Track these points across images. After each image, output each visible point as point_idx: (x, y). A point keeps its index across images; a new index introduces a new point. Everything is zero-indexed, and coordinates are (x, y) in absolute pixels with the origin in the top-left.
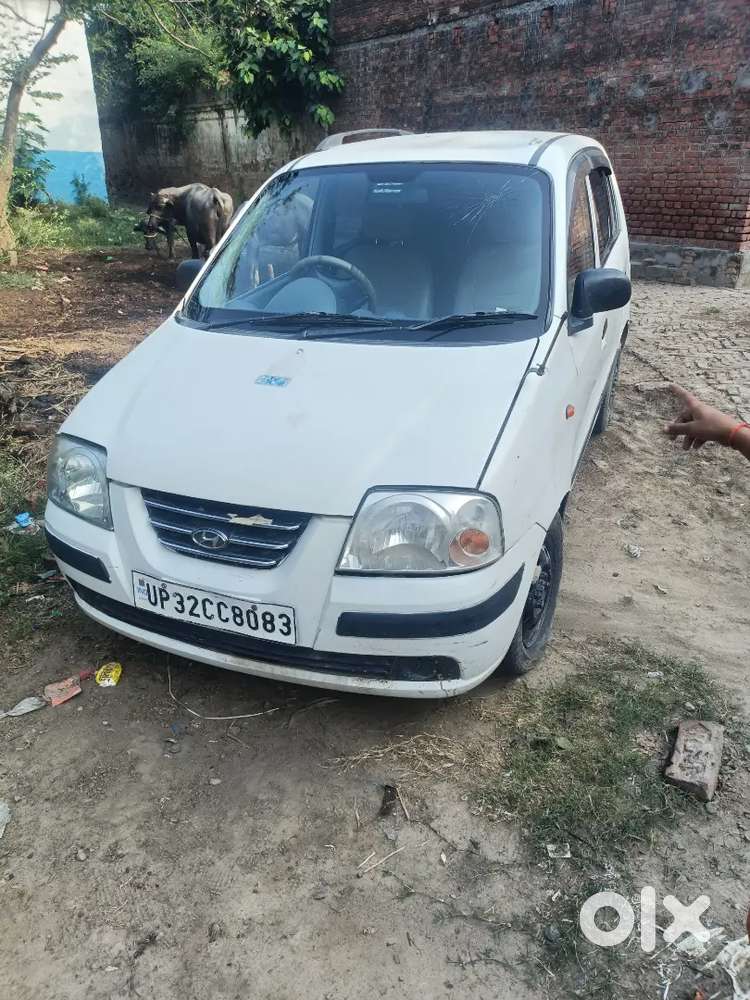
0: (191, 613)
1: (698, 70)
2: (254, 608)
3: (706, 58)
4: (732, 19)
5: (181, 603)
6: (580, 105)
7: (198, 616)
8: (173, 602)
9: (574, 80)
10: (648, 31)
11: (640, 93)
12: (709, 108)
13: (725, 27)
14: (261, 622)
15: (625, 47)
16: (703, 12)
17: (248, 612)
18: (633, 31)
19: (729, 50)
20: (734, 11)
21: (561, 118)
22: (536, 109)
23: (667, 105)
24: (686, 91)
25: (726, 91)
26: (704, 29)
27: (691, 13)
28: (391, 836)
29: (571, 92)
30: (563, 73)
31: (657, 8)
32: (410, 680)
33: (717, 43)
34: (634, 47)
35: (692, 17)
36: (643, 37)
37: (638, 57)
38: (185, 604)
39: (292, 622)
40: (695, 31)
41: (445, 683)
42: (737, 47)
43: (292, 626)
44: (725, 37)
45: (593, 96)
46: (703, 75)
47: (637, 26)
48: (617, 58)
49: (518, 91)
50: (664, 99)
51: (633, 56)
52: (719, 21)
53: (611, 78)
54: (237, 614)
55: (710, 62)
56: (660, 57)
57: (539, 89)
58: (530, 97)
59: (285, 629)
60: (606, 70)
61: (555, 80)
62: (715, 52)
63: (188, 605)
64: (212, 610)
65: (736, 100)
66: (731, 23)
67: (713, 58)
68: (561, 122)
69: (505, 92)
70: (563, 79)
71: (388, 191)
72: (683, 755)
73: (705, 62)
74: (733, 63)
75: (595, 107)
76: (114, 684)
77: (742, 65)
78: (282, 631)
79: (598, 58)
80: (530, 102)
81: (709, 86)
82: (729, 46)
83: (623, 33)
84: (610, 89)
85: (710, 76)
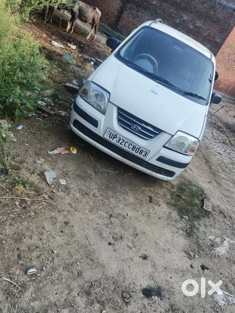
0: (121, 144)
1: (208, 29)
2: (140, 148)
3: (211, 27)
4: (222, 20)
5: (119, 140)
6: (174, 20)
7: (122, 145)
8: (117, 139)
9: (175, 12)
10: (200, 10)
11: (191, 27)
12: (206, 42)
13: (219, 21)
14: (139, 151)
15: (192, 11)
16: (216, 14)
17: (137, 149)
18: (197, 8)
19: (217, 28)
20: (224, 18)
21: (167, 21)
22: (161, 14)
23: (197, 35)
24: (203, 34)
25: (212, 39)
26: (214, 19)
27: (213, 12)
28: (154, 207)
29: (173, 15)
30: (173, 8)
31: (205, 5)
32: (162, 175)
33: (216, 25)
34: (195, 12)
35: (212, 13)
36: (198, 11)
37: (195, 16)
38: (120, 141)
39: (147, 154)
40: (212, 18)
41: (168, 177)
42: (220, 29)
43: (147, 155)
44: (218, 24)
45: (178, 20)
46: (209, 31)
47: (198, 7)
48: (190, 12)
49: (158, 5)
50: (197, 32)
51: (194, 15)
52: (218, 18)
53: (185, 18)
54: (134, 148)
55: (212, 29)
56: (200, 20)
57: (164, 8)
58: (161, 9)
59: (144, 155)
60: (185, 14)
61: (170, 9)
62: (214, 27)
63: (121, 141)
64: (127, 144)
65: (214, 43)
66: (222, 21)
67: (213, 28)
68: (167, 22)
69: (154, 3)
70: (172, 10)
71: (178, 49)
72: (206, 205)
73: (210, 28)
74: (217, 33)
75: (178, 23)
76: (76, 153)
77: (219, 35)
78: (143, 155)
79: (184, 9)
80: (160, 10)
81: (209, 36)
82: (218, 27)
83: (194, 6)
84: (183, 21)
85: (210, 33)
